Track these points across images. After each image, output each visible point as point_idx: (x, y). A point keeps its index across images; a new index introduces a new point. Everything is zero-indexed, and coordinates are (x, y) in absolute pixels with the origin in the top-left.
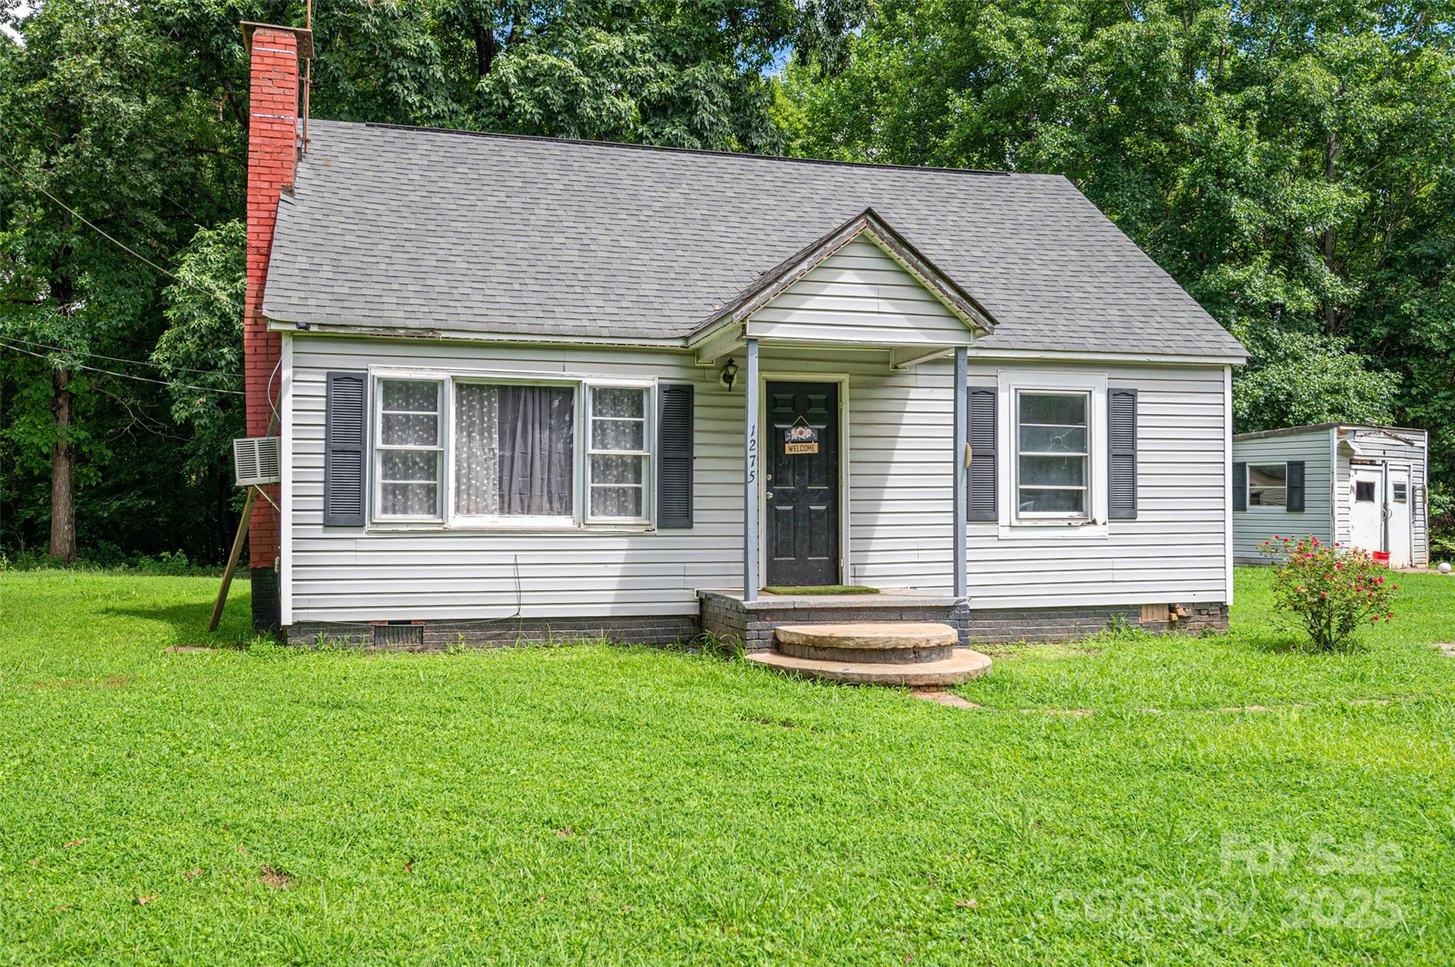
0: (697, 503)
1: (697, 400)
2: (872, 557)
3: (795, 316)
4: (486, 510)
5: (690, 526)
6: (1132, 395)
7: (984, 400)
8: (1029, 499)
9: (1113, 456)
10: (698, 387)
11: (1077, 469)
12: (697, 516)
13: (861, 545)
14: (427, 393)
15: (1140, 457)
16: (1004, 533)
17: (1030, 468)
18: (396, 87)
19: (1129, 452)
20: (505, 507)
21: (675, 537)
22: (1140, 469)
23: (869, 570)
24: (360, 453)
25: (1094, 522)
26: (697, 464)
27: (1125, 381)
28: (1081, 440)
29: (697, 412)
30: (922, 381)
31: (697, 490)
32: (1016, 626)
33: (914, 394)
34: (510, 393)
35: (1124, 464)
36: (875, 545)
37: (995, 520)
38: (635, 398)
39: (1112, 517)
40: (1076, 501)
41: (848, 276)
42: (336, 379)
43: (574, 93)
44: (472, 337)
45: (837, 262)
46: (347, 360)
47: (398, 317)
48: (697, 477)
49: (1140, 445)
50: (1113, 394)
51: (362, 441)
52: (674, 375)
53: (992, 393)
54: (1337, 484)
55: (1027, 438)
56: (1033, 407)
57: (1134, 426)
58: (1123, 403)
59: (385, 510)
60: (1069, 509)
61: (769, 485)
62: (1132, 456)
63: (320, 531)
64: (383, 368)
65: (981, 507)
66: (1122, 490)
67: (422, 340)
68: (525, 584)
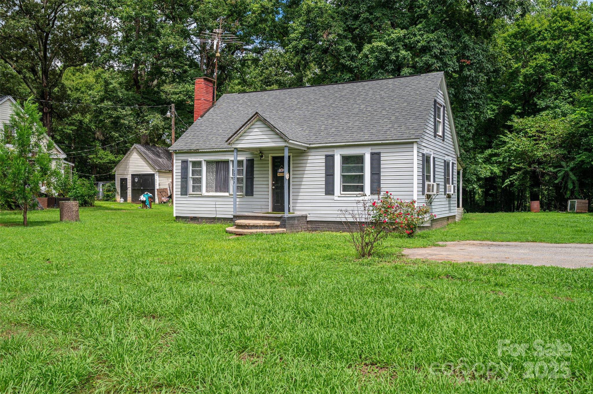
0: (254, 190)
1: (255, 162)
2: (298, 205)
3: (243, 142)
4: (212, 191)
5: (253, 195)
6: (379, 154)
7: (330, 160)
8: (345, 189)
9: (372, 174)
10: (255, 159)
11: (361, 178)
12: (254, 193)
13: (295, 201)
14: (199, 164)
15: (382, 174)
16: (336, 198)
17: (345, 178)
19: (377, 172)
20: (216, 191)
21: (249, 198)
22: (382, 178)
23: (297, 208)
24: (187, 178)
25: (366, 195)
26: (255, 179)
27: (376, 150)
28: (362, 169)
29: (255, 166)
30: (312, 154)
31: (254, 186)
32: (340, 226)
33: (310, 158)
34: (218, 162)
35: (376, 177)
36: (299, 201)
37: (333, 194)
38: (242, 161)
39: (372, 193)
40: (362, 189)
41: (256, 130)
44: (205, 150)
46: (184, 157)
47: (193, 147)
48: (255, 183)
49: (382, 170)
50: (372, 154)
51: (187, 175)
52: (249, 156)
53: (333, 156)
55: (343, 170)
57: (379, 164)
58: (376, 158)
60: (360, 191)
61: (273, 185)
62: (379, 174)
63: (180, 196)
64: (192, 158)
65: (329, 190)
66: (375, 185)
67: (196, 152)
68: (218, 209)
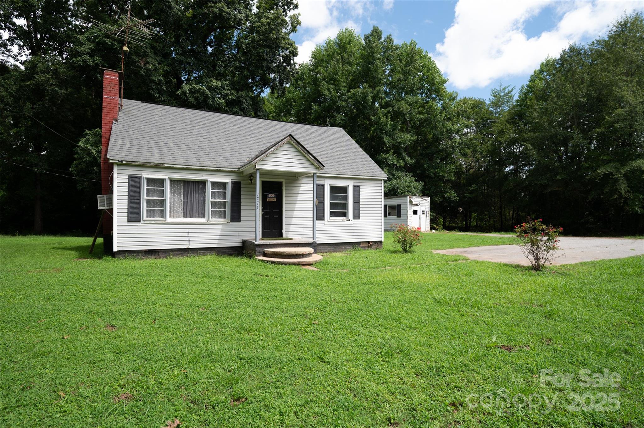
0: (242, 215)
1: (242, 186)
2: (291, 230)
3: (271, 163)
4: (179, 217)
5: (240, 221)
6: (359, 187)
7: (321, 188)
8: (333, 214)
9: (354, 203)
10: (242, 182)
11: (345, 206)
12: (242, 219)
13: (288, 226)
14: (161, 182)
15: (361, 203)
16: (326, 223)
17: (333, 206)
18: (151, 91)
19: (358, 202)
20: (185, 216)
21: (235, 225)
22: (361, 206)
23: (290, 233)
24: (139, 200)
25: (349, 220)
26: (242, 204)
27: (357, 183)
28: (346, 198)
29: (242, 189)
30: (304, 182)
31: (242, 211)
32: (329, 248)
33: (302, 185)
34: (187, 183)
35: (357, 205)
36: (292, 226)
37: (324, 219)
38: (224, 185)
39: (354, 218)
40: (345, 215)
41: (285, 153)
42: (131, 178)
43: (206, 97)
44: (175, 166)
45: (282, 149)
46: (135, 172)
47: (151, 160)
48: (242, 207)
49: (361, 200)
50: (354, 186)
51: (140, 196)
52: (235, 179)
53: (323, 186)
54: (409, 210)
55: (332, 198)
56: (334, 189)
57: (359, 195)
58: (357, 189)
59: (147, 217)
60: (343, 217)
61: (262, 210)
62: (359, 203)
63: (126, 223)
64: (146, 174)
65: (320, 216)
66: (356, 212)
67: (159, 167)
68: (191, 238)
